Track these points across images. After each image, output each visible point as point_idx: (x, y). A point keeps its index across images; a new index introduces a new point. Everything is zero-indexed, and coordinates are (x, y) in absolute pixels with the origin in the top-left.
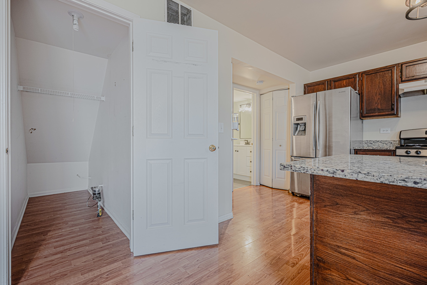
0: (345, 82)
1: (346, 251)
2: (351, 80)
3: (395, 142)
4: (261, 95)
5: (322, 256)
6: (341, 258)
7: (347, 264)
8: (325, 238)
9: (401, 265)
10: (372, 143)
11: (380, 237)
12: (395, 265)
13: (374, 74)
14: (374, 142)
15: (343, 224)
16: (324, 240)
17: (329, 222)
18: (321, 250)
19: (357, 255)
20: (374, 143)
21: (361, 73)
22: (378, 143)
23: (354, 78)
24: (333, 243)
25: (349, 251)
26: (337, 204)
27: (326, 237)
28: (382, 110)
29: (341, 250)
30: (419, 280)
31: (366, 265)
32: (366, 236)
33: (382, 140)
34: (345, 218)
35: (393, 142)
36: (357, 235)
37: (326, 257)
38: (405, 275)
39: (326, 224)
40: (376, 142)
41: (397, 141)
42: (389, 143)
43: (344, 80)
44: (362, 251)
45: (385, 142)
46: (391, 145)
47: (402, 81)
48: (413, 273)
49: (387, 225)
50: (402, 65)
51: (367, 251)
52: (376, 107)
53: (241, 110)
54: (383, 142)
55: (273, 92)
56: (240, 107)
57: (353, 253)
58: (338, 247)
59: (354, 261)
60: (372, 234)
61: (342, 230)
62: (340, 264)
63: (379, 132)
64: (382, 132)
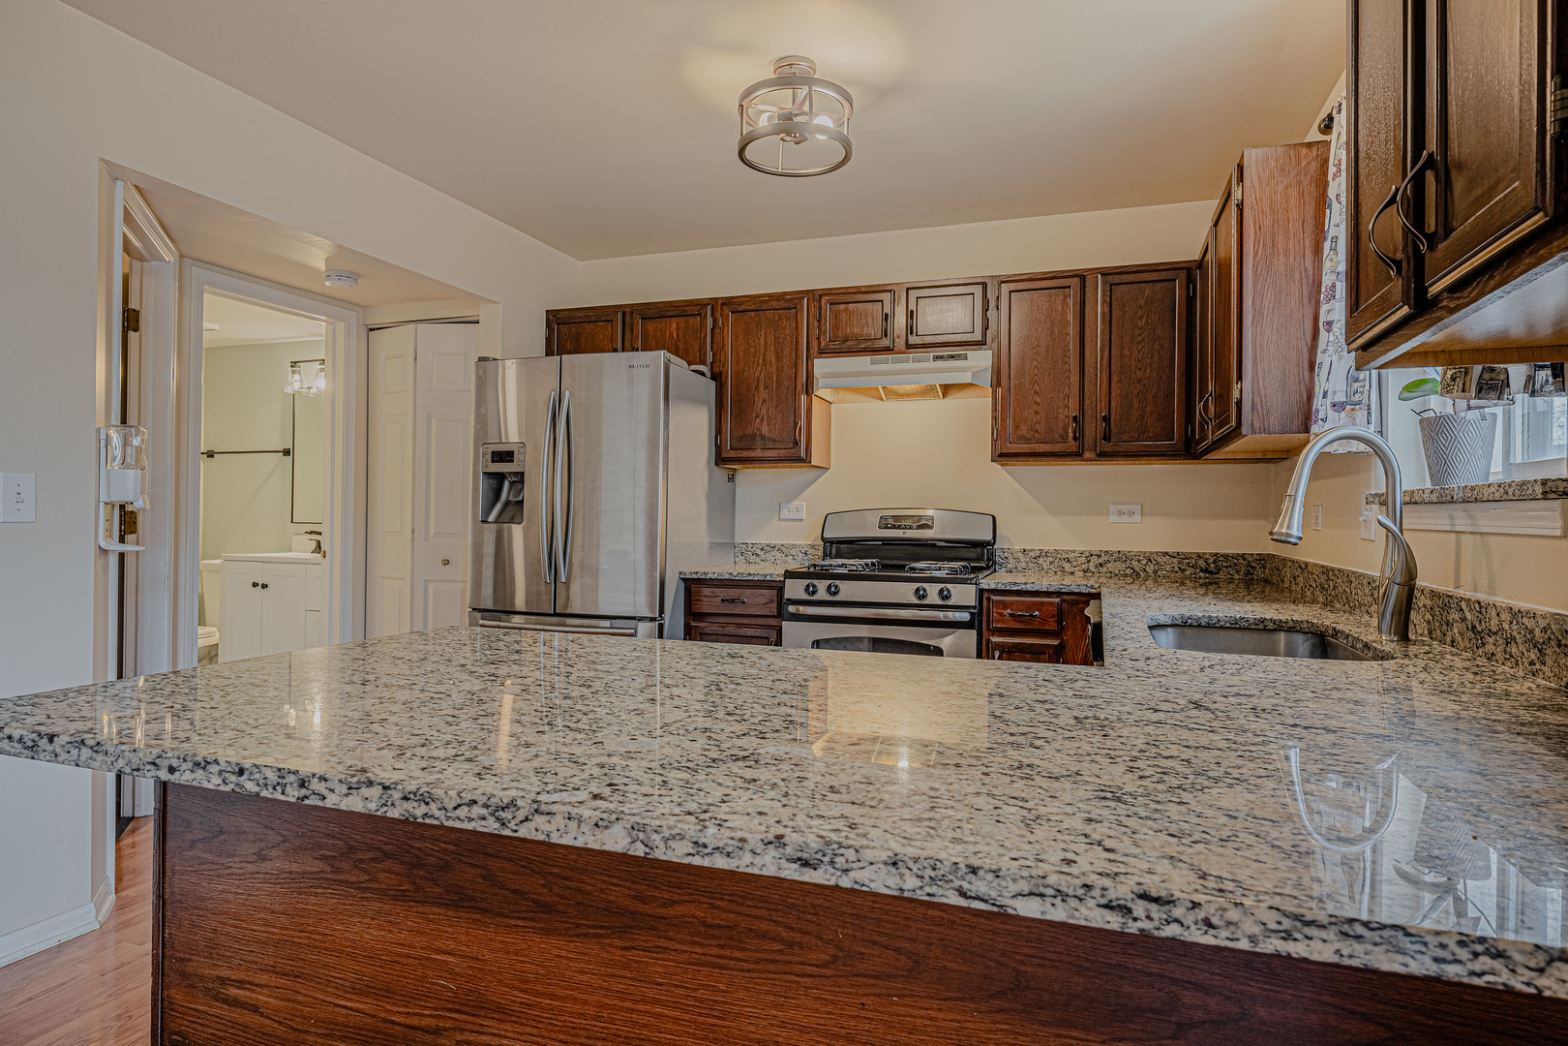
0: (674, 325)
1: (240, 992)
2: (691, 320)
3: (814, 551)
4: (371, 330)
5: (183, 1028)
6: (228, 1018)
7: (241, 1033)
8: (190, 960)
9: (345, 998)
10: (758, 552)
11: (308, 924)
12: (335, 1004)
13: (752, 314)
14: (762, 549)
15: (235, 899)
16: (190, 968)
17: (202, 899)
18: (182, 1006)
19: (261, 997)
20: (762, 553)
21: (720, 301)
22: (772, 554)
23: (700, 315)
24: (211, 971)
25: (246, 989)
26: (222, 832)
27: (193, 954)
28: (774, 441)
29: (228, 992)
30: (375, 1031)
31: (280, 1023)
32: (281, 928)
33: (784, 543)
34: (238, 878)
35: (810, 551)
36: (263, 929)
37: (194, 1029)
38: (352, 1027)
39: (196, 908)
40: (769, 548)
43: (673, 319)
44: (275, 980)
45: (791, 552)
46: (805, 558)
47: (823, 352)
48: (365, 1014)
49: (321, 881)
50: (820, 296)
51: (283, 975)
52: (758, 429)
53: (295, 383)
54: (787, 551)
55: (420, 326)
56: (293, 372)
57: (253, 991)
58: (222, 981)
59: (257, 1019)
60: (293, 917)
61: (232, 922)
62: (225, 1039)
63: (777, 515)
64: (785, 514)
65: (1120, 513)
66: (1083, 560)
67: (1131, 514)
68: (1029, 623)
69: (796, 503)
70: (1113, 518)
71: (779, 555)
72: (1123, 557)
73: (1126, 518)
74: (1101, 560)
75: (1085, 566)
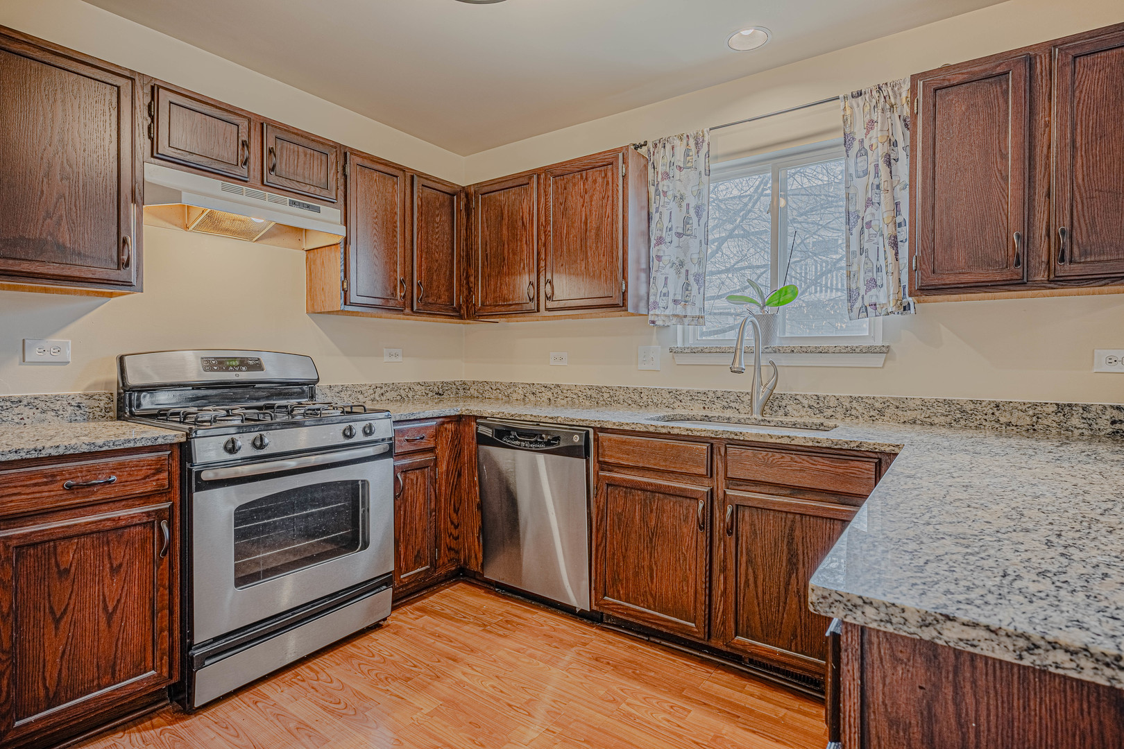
3: (92, 403)
22: (17, 411)
28: (80, 255)
33: (37, 394)
35: (85, 403)
40: (8, 404)
41: (103, 398)
42: (70, 409)
45: (52, 406)
46: (78, 413)
50: (155, 88)
52: (51, 234)
54: (42, 405)
63: (18, 358)
64: (33, 354)
65: (391, 355)
66: (372, 392)
67: (397, 355)
68: (420, 445)
69: (55, 340)
70: (386, 359)
71: (27, 412)
72: (395, 387)
73: (393, 359)
74: (382, 391)
75: (372, 396)
